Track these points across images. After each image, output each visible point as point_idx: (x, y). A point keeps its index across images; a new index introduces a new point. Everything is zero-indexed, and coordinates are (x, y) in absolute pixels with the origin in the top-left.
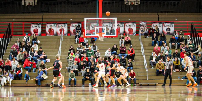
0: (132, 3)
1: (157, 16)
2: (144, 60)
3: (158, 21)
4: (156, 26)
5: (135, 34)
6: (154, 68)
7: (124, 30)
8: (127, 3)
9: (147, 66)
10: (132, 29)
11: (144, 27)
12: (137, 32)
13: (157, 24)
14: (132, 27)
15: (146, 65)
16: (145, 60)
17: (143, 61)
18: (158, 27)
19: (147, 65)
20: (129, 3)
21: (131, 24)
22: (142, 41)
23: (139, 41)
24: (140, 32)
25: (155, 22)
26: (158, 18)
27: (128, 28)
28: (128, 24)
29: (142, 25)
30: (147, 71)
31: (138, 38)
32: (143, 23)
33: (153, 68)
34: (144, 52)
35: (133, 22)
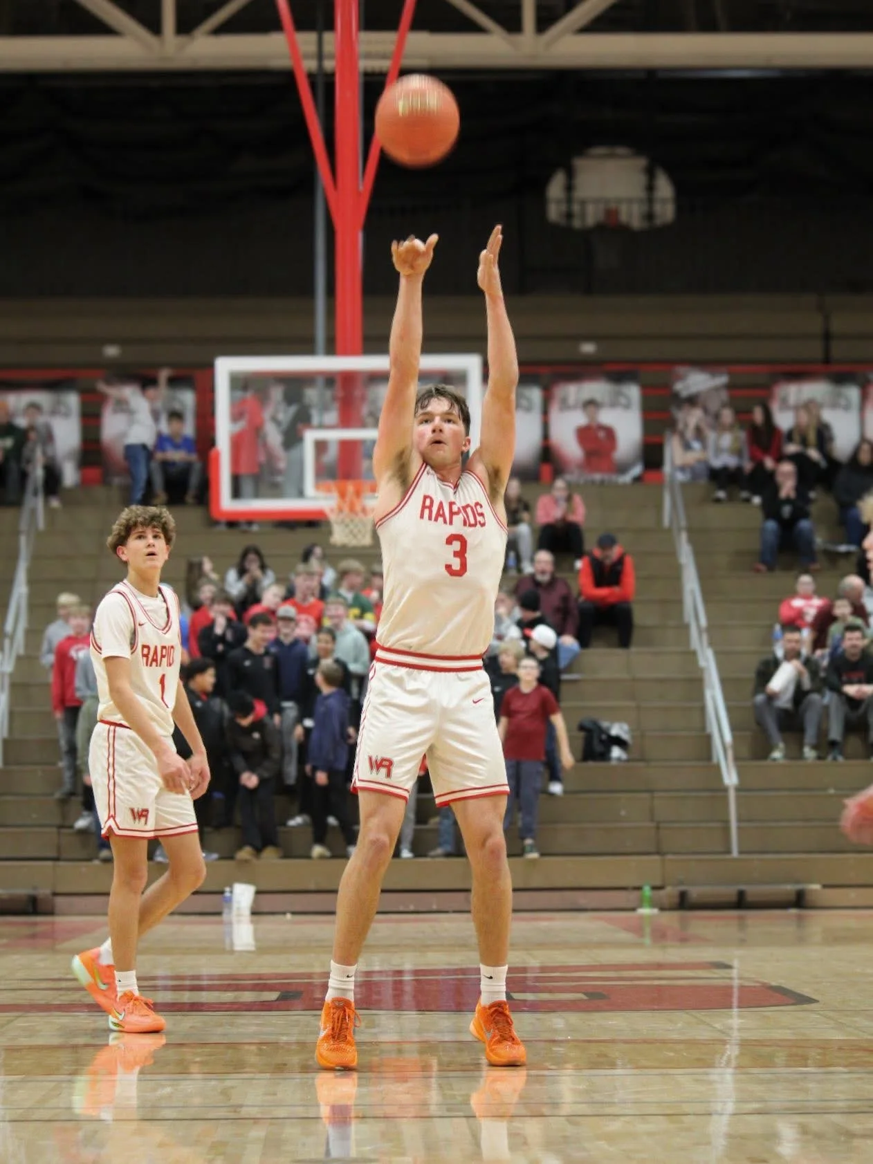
0: (611, 214)
1: (814, 324)
2: (708, 694)
3: (827, 360)
4: (809, 406)
5: (637, 470)
6: (786, 756)
7: (546, 436)
8: (569, 215)
9: (728, 737)
10: (610, 433)
11: (706, 411)
12: (652, 456)
13: (815, 390)
14: (607, 417)
15: (721, 730)
16: (714, 696)
17: (701, 697)
18: (828, 416)
19: (734, 728)
20: (583, 215)
21: (596, 389)
22: (690, 530)
23: (669, 530)
24: (675, 454)
25: (798, 375)
26: (827, 337)
27: (579, 419)
28: (574, 392)
29: (692, 401)
30: (730, 778)
31: (659, 507)
32: (696, 382)
33: (777, 754)
34: (703, 622)
35: (618, 374)
